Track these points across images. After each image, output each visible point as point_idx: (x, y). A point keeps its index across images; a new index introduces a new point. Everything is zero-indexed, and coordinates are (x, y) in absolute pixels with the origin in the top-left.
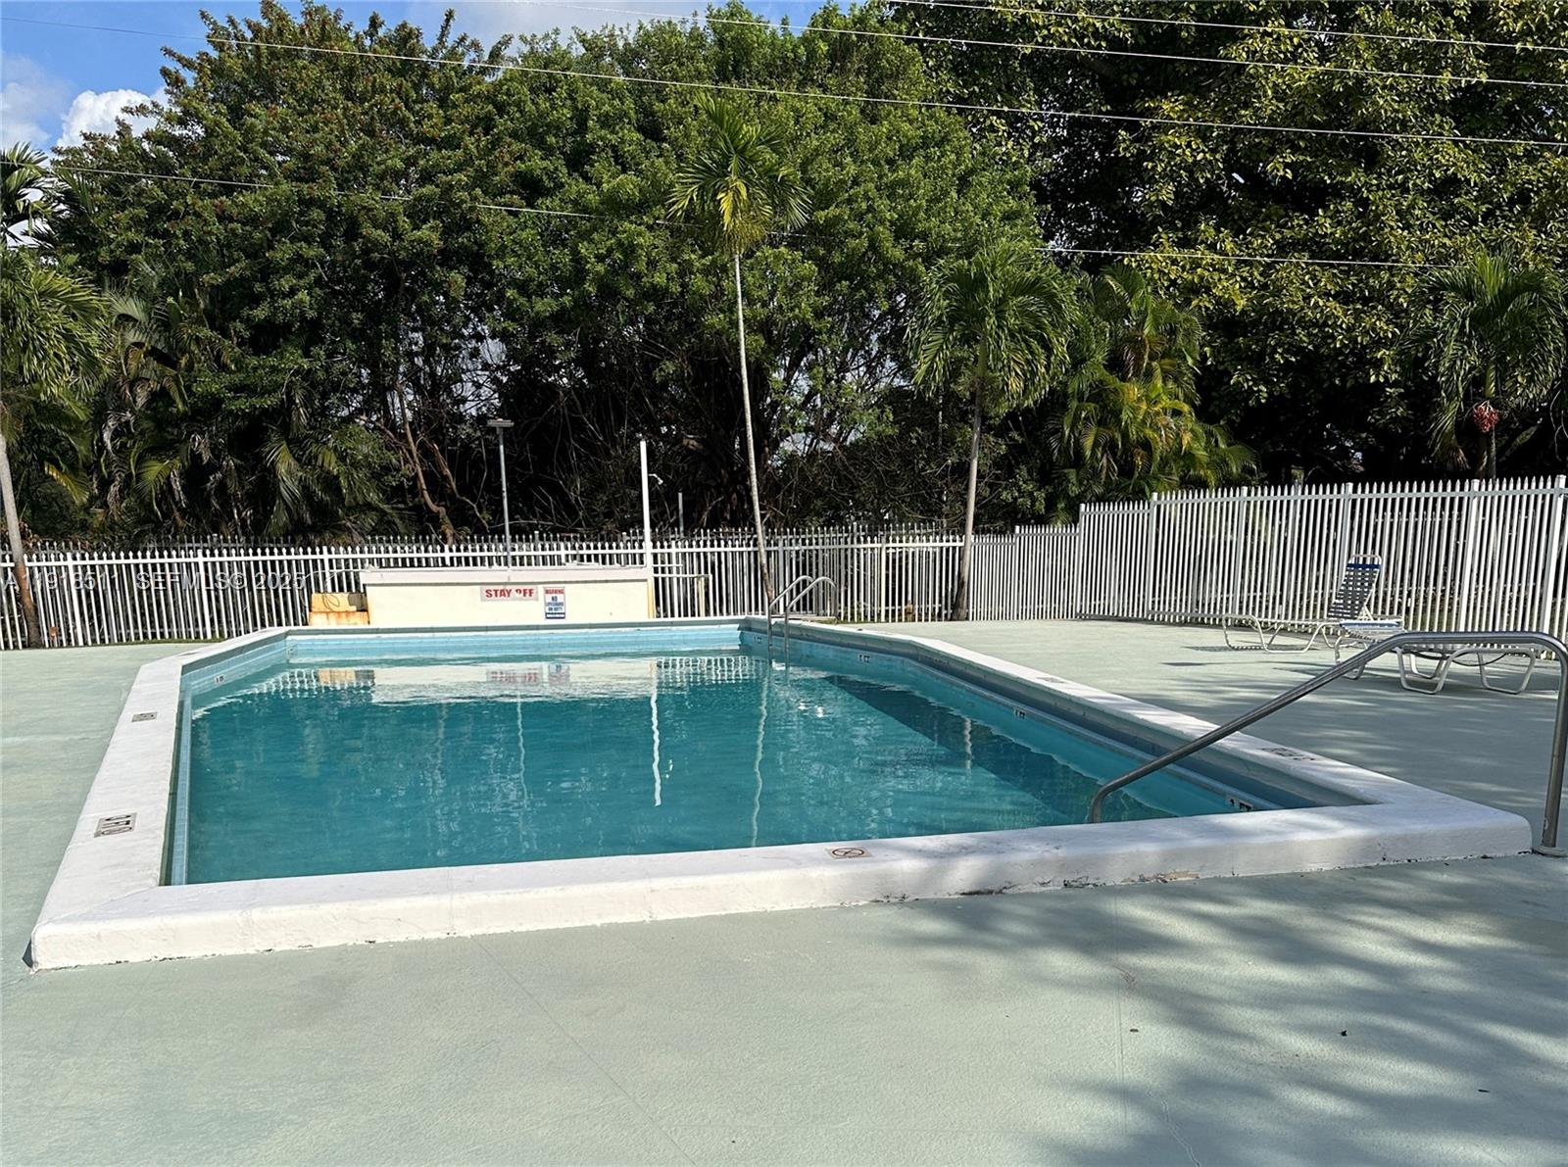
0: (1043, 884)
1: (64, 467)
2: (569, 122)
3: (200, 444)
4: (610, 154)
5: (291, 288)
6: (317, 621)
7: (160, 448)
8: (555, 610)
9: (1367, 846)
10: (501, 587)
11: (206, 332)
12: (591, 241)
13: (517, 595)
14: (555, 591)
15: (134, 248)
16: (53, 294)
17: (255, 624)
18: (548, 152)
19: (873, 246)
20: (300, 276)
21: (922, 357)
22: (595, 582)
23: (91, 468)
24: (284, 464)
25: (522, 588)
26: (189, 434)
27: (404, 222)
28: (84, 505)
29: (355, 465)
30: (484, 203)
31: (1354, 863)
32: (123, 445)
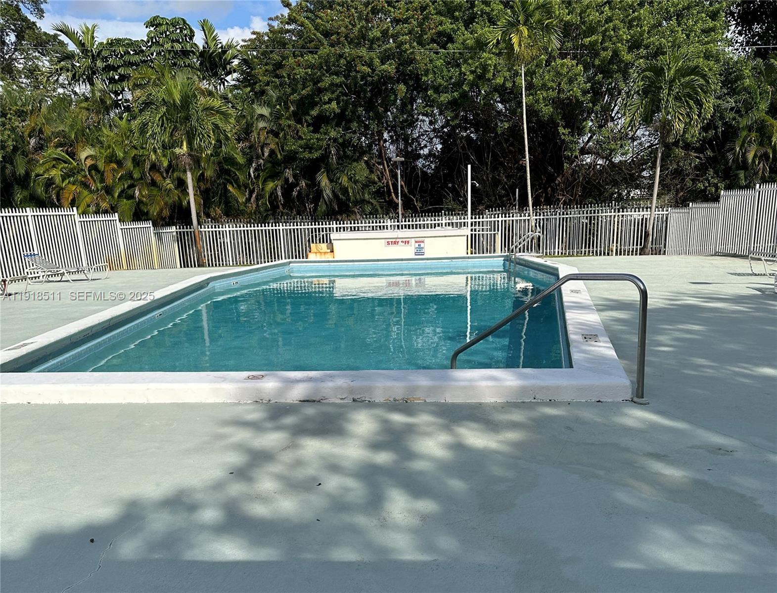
0: (342, 399)
1: (235, 186)
2: (466, 4)
3: (288, 173)
4: (486, 17)
5: (329, 99)
6: (312, 257)
7: (274, 176)
8: (419, 251)
9: (523, 390)
10: (394, 240)
11: (292, 122)
12: (469, 64)
13: (402, 244)
14: (420, 241)
15: (268, 84)
16: (212, 108)
17: (275, 258)
18: (455, 19)
19: (616, 53)
20: (333, 93)
21: (627, 114)
22: (440, 237)
23: (246, 186)
24: (324, 181)
25: (404, 240)
26: (284, 169)
27: (377, 62)
28: (243, 203)
29: (356, 182)
30: (419, 49)
31: (517, 399)
32: (259, 175)
